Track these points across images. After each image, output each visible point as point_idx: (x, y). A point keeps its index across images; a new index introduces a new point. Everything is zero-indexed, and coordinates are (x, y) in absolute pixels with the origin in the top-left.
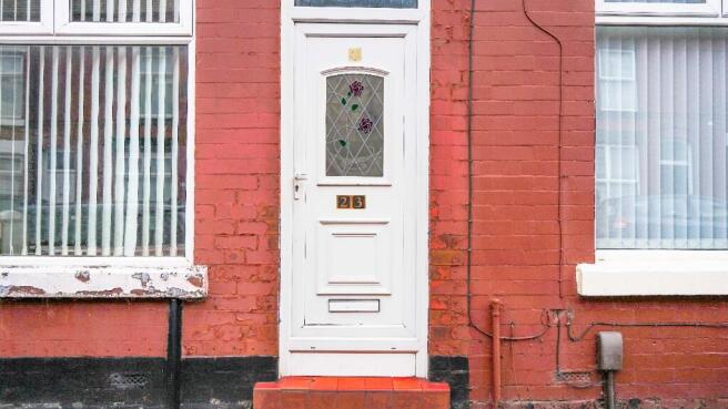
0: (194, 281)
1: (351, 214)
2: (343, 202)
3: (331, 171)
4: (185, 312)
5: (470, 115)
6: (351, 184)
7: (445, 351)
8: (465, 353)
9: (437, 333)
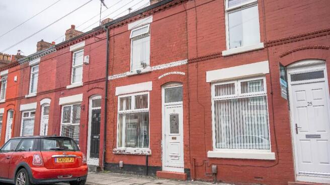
0: (149, 152)
1: (174, 141)
2: (173, 138)
3: (171, 133)
4: (149, 158)
5: (189, 122)
6: (174, 135)
7: (186, 167)
8: (190, 168)
9: (185, 164)
